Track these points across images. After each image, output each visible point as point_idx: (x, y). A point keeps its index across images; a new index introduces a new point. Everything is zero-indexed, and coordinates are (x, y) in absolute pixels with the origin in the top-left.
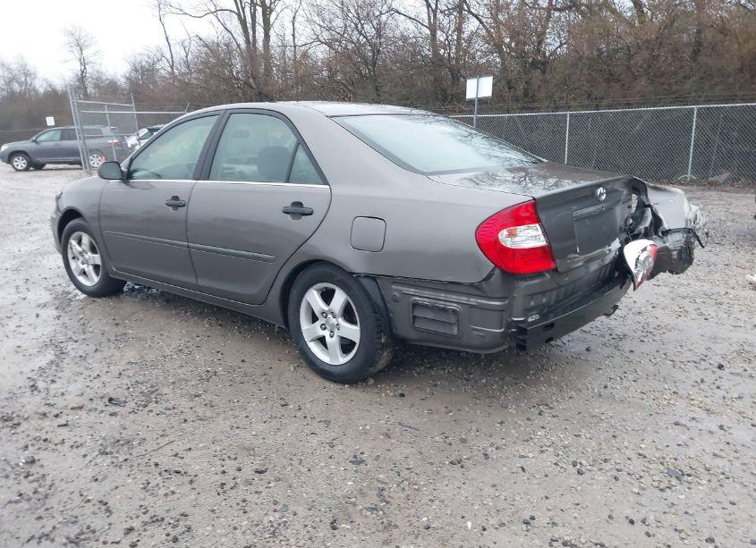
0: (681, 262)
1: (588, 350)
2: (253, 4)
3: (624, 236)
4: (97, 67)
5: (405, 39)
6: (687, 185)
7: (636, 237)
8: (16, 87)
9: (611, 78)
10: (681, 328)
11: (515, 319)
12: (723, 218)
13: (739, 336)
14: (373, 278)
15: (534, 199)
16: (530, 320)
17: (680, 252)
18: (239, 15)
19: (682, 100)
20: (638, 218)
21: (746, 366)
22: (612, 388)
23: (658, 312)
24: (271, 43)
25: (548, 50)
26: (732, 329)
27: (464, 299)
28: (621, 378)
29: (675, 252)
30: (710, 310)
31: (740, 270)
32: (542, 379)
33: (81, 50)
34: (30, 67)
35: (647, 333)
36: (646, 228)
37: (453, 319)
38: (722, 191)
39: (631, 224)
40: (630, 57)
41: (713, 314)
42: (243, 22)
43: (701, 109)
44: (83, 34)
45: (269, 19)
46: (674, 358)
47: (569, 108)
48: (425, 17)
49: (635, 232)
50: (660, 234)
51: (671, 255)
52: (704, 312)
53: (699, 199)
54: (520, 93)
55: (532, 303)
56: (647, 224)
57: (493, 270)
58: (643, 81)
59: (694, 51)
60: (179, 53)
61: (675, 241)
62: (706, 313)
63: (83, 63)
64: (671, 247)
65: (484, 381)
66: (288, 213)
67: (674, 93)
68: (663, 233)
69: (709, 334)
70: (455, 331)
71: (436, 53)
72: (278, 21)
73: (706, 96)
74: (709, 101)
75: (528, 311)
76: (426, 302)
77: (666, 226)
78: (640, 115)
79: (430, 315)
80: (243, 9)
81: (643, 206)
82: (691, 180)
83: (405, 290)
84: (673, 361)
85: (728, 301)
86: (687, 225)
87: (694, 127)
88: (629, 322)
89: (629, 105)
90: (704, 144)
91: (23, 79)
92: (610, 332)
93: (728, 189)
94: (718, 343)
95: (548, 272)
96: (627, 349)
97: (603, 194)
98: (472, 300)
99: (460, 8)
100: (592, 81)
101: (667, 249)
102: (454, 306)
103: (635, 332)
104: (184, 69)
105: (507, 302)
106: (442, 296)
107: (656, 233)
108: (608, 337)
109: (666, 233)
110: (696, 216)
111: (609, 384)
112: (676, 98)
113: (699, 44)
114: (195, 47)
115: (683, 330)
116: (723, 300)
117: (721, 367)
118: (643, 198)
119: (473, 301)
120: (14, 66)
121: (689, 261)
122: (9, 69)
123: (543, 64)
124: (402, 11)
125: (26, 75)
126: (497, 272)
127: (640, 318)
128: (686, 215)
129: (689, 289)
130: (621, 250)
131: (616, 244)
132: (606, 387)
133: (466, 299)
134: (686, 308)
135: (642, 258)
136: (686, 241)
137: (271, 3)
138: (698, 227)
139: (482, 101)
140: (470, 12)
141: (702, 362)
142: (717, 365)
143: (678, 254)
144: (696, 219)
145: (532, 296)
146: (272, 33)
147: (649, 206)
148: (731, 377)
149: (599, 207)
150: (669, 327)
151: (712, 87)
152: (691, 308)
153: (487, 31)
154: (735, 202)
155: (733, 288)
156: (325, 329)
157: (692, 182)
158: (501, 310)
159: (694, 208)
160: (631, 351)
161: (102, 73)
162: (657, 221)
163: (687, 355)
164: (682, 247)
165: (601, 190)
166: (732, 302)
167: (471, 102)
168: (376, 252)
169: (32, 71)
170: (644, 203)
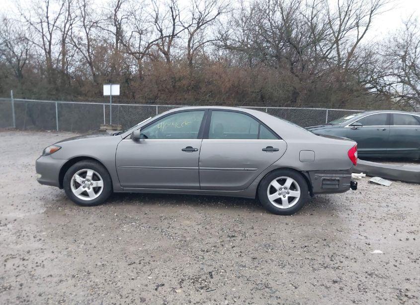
14: (308, 172)
37: (337, 183)
70: (337, 187)
76: (328, 178)
79: (329, 183)
83: (320, 175)
102: (338, 178)
106: (334, 175)
119: (345, 175)
133: (342, 175)
156: (281, 195)
168: (312, 162)
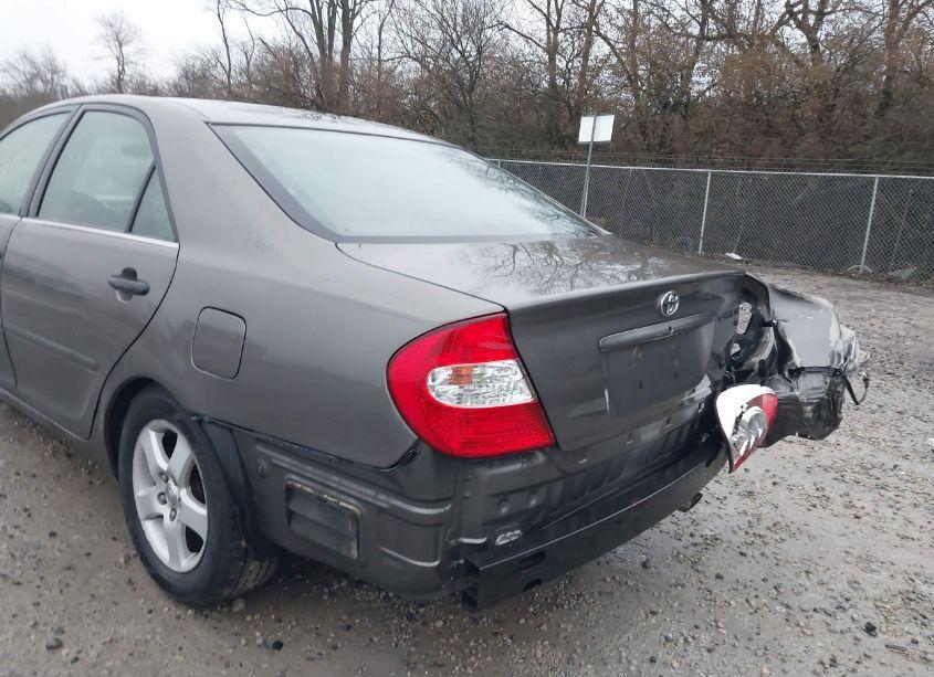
0: (820, 424)
1: (644, 565)
2: (332, 5)
3: (720, 374)
4: (140, 68)
5: (514, 61)
6: (859, 278)
7: (742, 378)
8: (39, 85)
9: (770, 131)
10: (813, 532)
11: (466, 541)
12: (902, 333)
13: (907, 558)
14: (229, 428)
15: (506, 310)
16: (500, 541)
17: (818, 408)
18: (313, 17)
19: (860, 166)
20: (752, 342)
21: (915, 630)
22: (665, 664)
23: (781, 495)
24: (351, 56)
25: (695, 90)
26: (898, 541)
27: (368, 493)
28: (686, 640)
29: (810, 408)
30: (865, 500)
31: (920, 424)
32: (545, 627)
33: (121, 46)
34: (59, 62)
35: (754, 538)
36: (762, 362)
37: (350, 529)
38: (905, 292)
39: (737, 354)
40: (796, 105)
41: (869, 507)
42: (318, 26)
43: (883, 179)
44: (124, 26)
45: (351, 26)
46: (792, 601)
47: (713, 165)
48: (543, 35)
49: (744, 368)
50: (787, 373)
51: (802, 412)
52: (855, 502)
53: (872, 300)
54: (654, 141)
55: (504, 510)
56: (765, 354)
57: (416, 444)
58: (811, 138)
59: (881, 105)
60: (238, 59)
61: (809, 389)
62: (859, 504)
63: (121, 61)
64: (803, 398)
65: (440, 624)
66: (116, 288)
67: (850, 156)
68: (791, 372)
69: (856, 552)
71: (552, 83)
72: (362, 30)
73: (893, 164)
74: (897, 171)
75: (495, 524)
76: (307, 486)
77: (798, 360)
78: (803, 182)
80: (320, 10)
81: (759, 324)
82: (865, 273)
83: (276, 457)
84: (787, 606)
85: (895, 482)
86: (832, 362)
87: (873, 203)
88: (730, 509)
89: (790, 167)
90: (885, 226)
91: (49, 77)
92: (692, 528)
93: (912, 288)
94: (872, 571)
95: (542, 449)
96: (713, 570)
97: (672, 304)
98: (382, 497)
99: (589, 29)
100: (746, 134)
101: (794, 401)
102: (352, 505)
103: (734, 532)
104: (244, 79)
105: (448, 508)
107: (781, 372)
108: (686, 539)
109: (798, 372)
110: (850, 347)
111: (661, 655)
112: (852, 162)
113: (887, 94)
114: (257, 52)
115: (815, 537)
116: (889, 480)
117: (870, 629)
118: (762, 310)
119: (384, 500)
120: (39, 60)
121: (833, 422)
122: (33, 63)
123: (686, 107)
124: (515, 26)
125: (54, 71)
126: (425, 450)
127: (747, 504)
128: (832, 345)
129: (837, 453)
130: (710, 402)
131: (703, 389)
132: (653, 660)
133: (372, 493)
134: (827, 493)
135: (746, 418)
136: (829, 389)
137: (355, 4)
138: (851, 367)
139: (598, 147)
140: (599, 34)
141: (840, 615)
142: (863, 624)
143: (814, 411)
144: (849, 352)
145: (503, 497)
146: (354, 42)
147: (770, 324)
148: (888, 657)
149: (662, 327)
150: (793, 529)
151: (901, 152)
152: (835, 490)
153: (620, 60)
154: (921, 310)
155: (906, 457)
156: (165, 502)
157: (865, 276)
158: (436, 524)
159: (848, 333)
160: (718, 577)
161: (145, 77)
162: (783, 351)
163: (815, 597)
164: (822, 399)
165: (669, 296)
166: (902, 486)
167: (586, 146)
168: (228, 379)
169: (61, 67)
170: (763, 319)
